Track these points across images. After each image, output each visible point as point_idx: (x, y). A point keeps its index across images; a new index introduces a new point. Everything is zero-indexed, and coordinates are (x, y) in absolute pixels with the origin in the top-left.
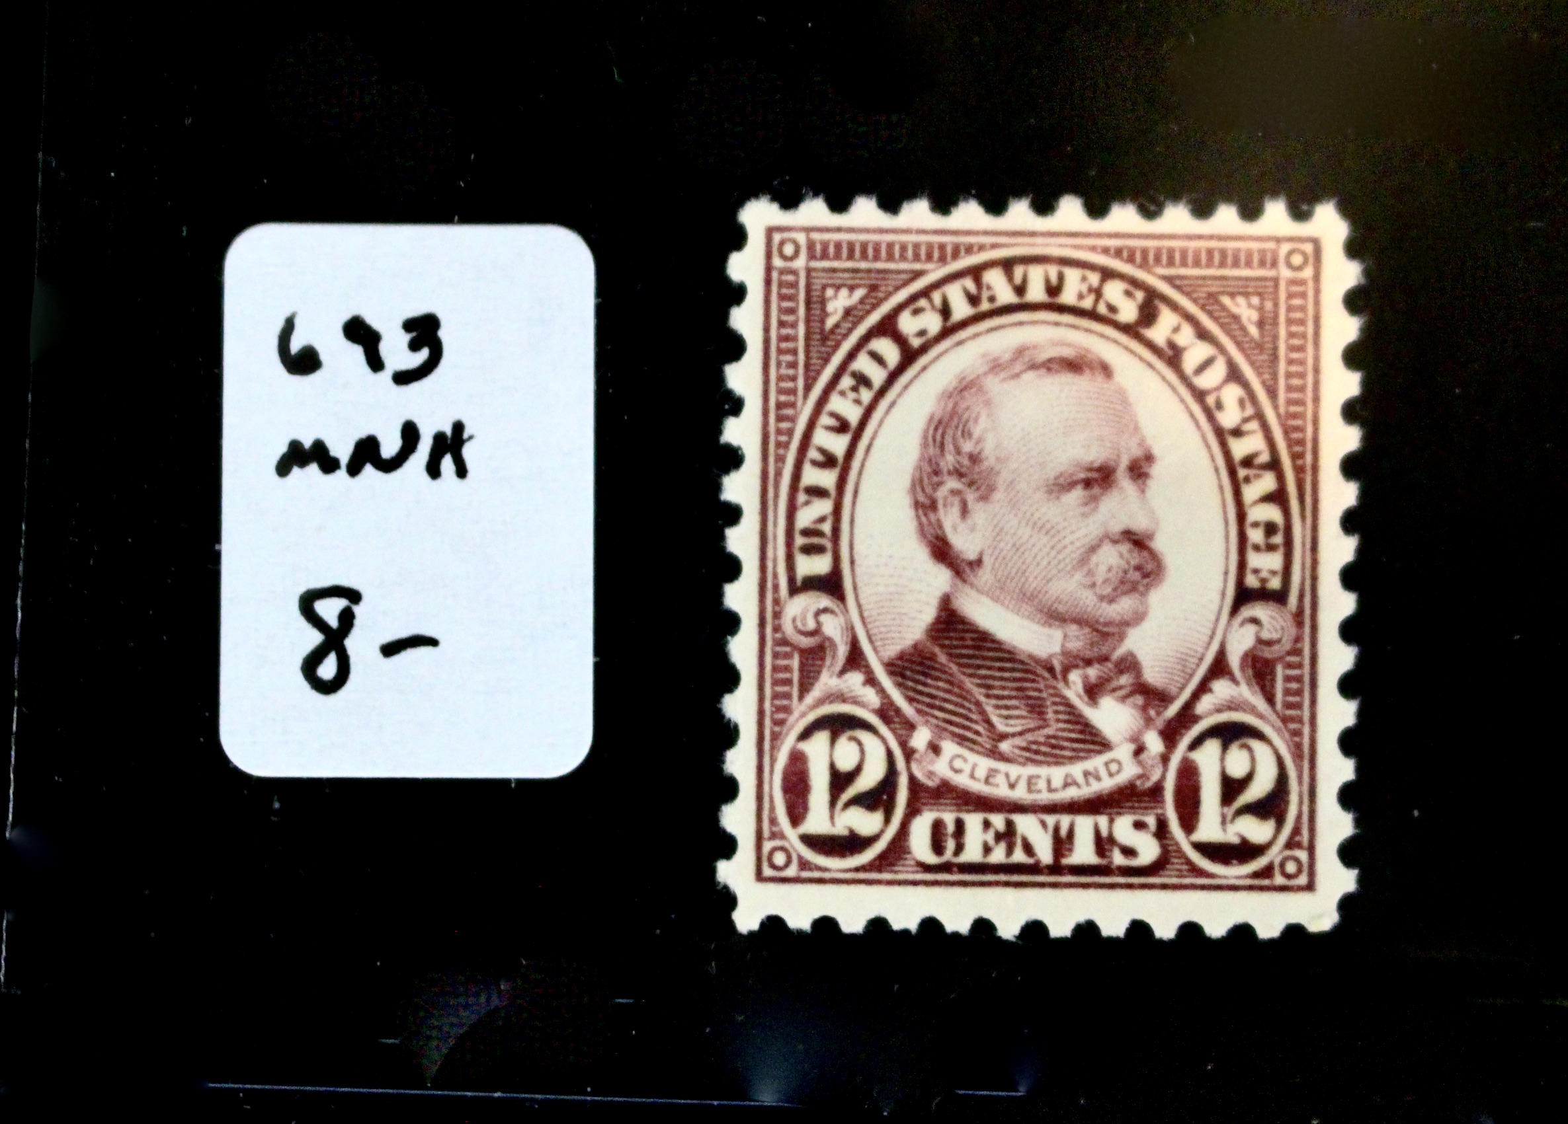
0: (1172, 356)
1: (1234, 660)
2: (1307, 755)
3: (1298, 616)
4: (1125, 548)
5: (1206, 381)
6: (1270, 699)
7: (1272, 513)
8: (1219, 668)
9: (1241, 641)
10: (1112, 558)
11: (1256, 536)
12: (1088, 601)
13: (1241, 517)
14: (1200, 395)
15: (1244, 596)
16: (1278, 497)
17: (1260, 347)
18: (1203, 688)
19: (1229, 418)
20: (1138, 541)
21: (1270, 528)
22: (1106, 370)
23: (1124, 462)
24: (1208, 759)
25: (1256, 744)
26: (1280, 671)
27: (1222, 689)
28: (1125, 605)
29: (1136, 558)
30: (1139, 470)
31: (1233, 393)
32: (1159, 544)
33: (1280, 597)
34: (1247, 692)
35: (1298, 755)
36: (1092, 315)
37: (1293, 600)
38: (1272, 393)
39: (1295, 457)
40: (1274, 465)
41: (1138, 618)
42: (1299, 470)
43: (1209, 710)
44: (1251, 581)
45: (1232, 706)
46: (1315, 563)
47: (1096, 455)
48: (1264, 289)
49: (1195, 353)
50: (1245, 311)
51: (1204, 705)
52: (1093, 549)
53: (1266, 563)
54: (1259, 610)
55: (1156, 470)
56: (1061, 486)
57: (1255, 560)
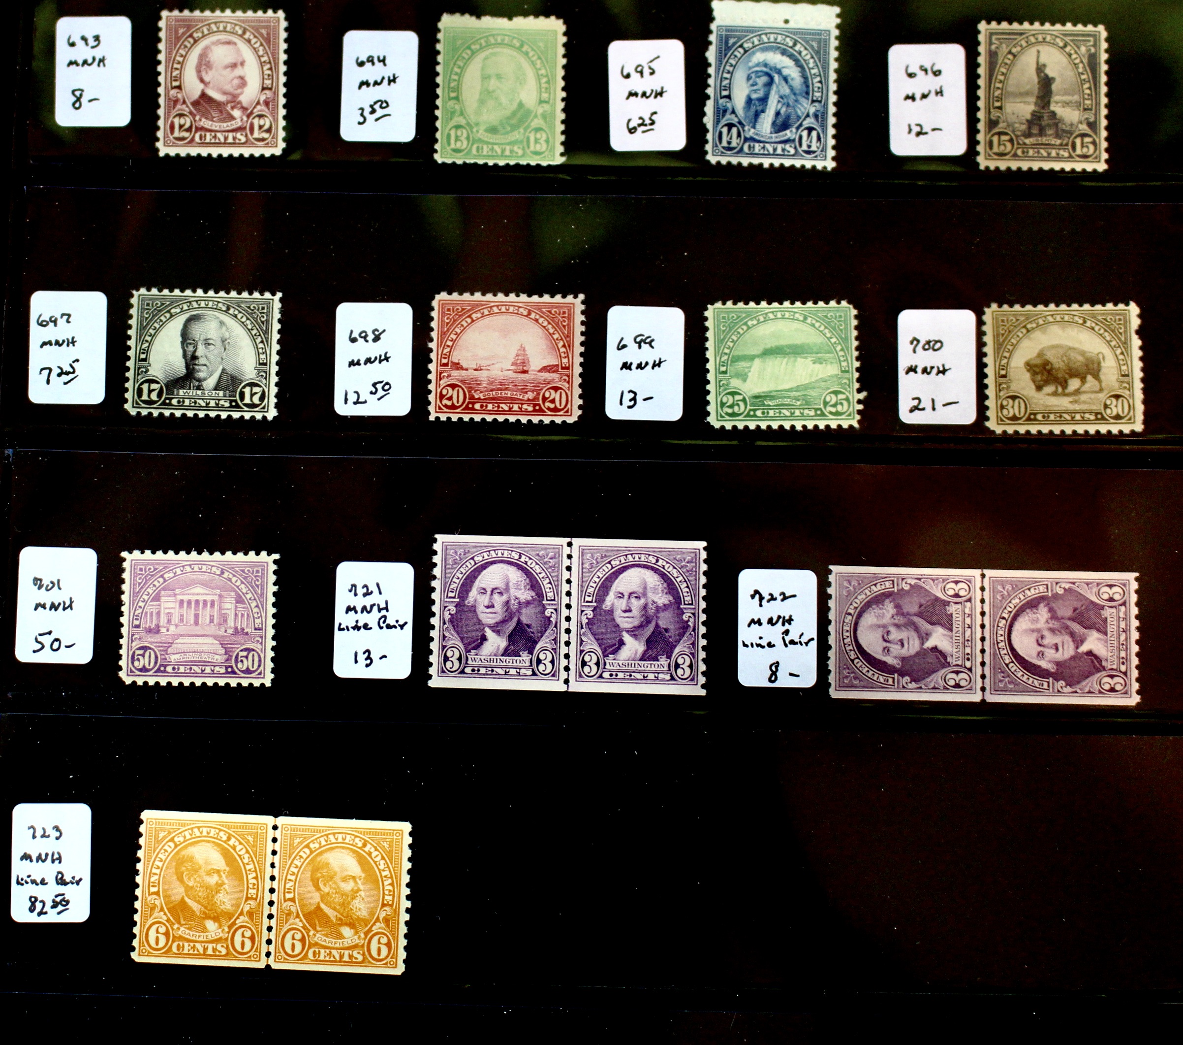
0: (249, 41)
1: (261, 102)
2: (276, 120)
3: (274, 93)
4: (239, 79)
5: (257, 46)
6: (269, 109)
7: (269, 72)
8: (258, 103)
9: (263, 98)
10: (236, 82)
11: (266, 77)
12: (231, 90)
13: (263, 72)
14: (255, 49)
15: (263, 89)
16: (271, 69)
17: (267, 39)
18: (255, 107)
19: (261, 53)
20: (242, 78)
21: (269, 75)
22: (235, 44)
23: (239, 63)
24: (256, 122)
25: (266, 119)
26: (271, 104)
27: (259, 107)
28: (239, 91)
29: (242, 81)
30: (242, 64)
31: (261, 48)
32: (247, 79)
33: (270, 89)
34: (264, 108)
35: (274, 120)
36: (232, 33)
37: (273, 89)
38: (269, 48)
39: (274, 61)
40: (270, 63)
41: (242, 93)
42: (275, 63)
43: (256, 112)
44: (265, 86)
45: (261, 111)
46: (278, 82)
47: (233, 61)
48: (267, 27)
49: (254, 41)
50: (264, 32)
51: (255, 110)
52: (233, 80)
53: (268, 82)
54: (267, 92)
55: (246, 64)
56: (226, 67)
57: (266, 82)
